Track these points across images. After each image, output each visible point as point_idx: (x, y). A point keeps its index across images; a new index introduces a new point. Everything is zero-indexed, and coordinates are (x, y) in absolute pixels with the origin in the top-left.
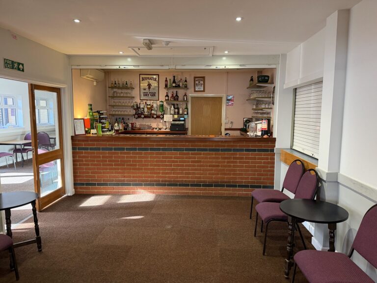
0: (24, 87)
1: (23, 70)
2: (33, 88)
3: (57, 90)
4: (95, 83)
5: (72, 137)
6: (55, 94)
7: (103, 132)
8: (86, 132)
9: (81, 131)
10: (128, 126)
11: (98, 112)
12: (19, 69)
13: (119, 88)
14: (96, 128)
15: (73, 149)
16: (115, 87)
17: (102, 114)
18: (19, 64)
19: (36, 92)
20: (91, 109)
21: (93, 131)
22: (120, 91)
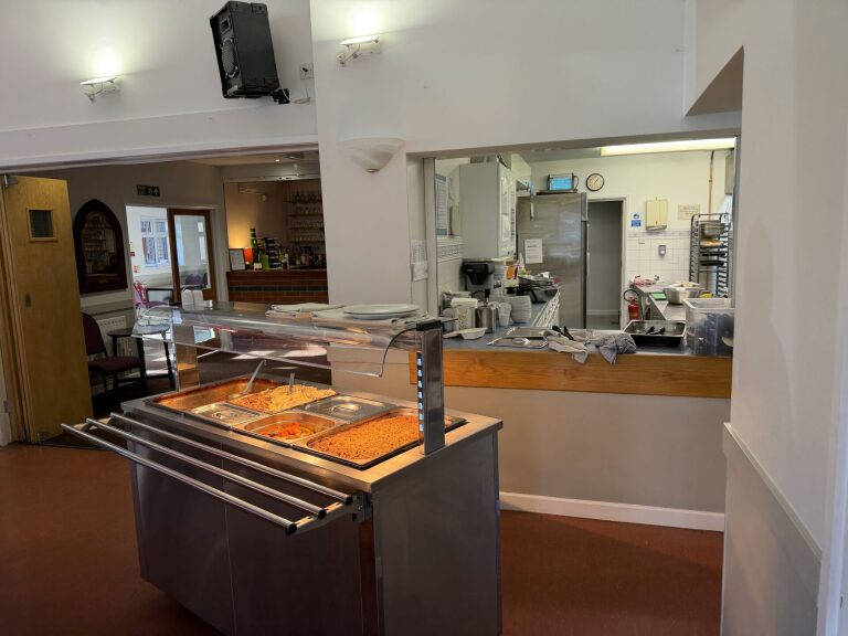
0: (162, 213)
1: (158, 195)
2: (171, 214)
3: (205, 213)
4: (264, 198)
5: (228, 274)
6: (203, 218)
7: (271, 266)
8: (247, 267)
9: (239, 266)
10: (317, 258)
11: (265, 239)
12: (153, 194)
13: (303, 202)
14: (261, 261)
15: (230, 289)
16: (299, 201)
17: (272, 242)
18: (153, 188)
19: (177, 218)
20: (254, 235)
21: (257, 266)
22: (304, 206)
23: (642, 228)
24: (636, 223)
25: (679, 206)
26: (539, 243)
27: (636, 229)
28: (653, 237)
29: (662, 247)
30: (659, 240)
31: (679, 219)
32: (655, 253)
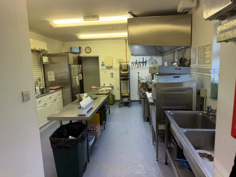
23: (105, 67)
24: (103, 65)
25: (117, 59)
26: (52, 72)
27: (103, 67)
28: (109, 70)
29: (112, 74)
30: (111, 71)
31: (117, 64)
32: (110, 76)
